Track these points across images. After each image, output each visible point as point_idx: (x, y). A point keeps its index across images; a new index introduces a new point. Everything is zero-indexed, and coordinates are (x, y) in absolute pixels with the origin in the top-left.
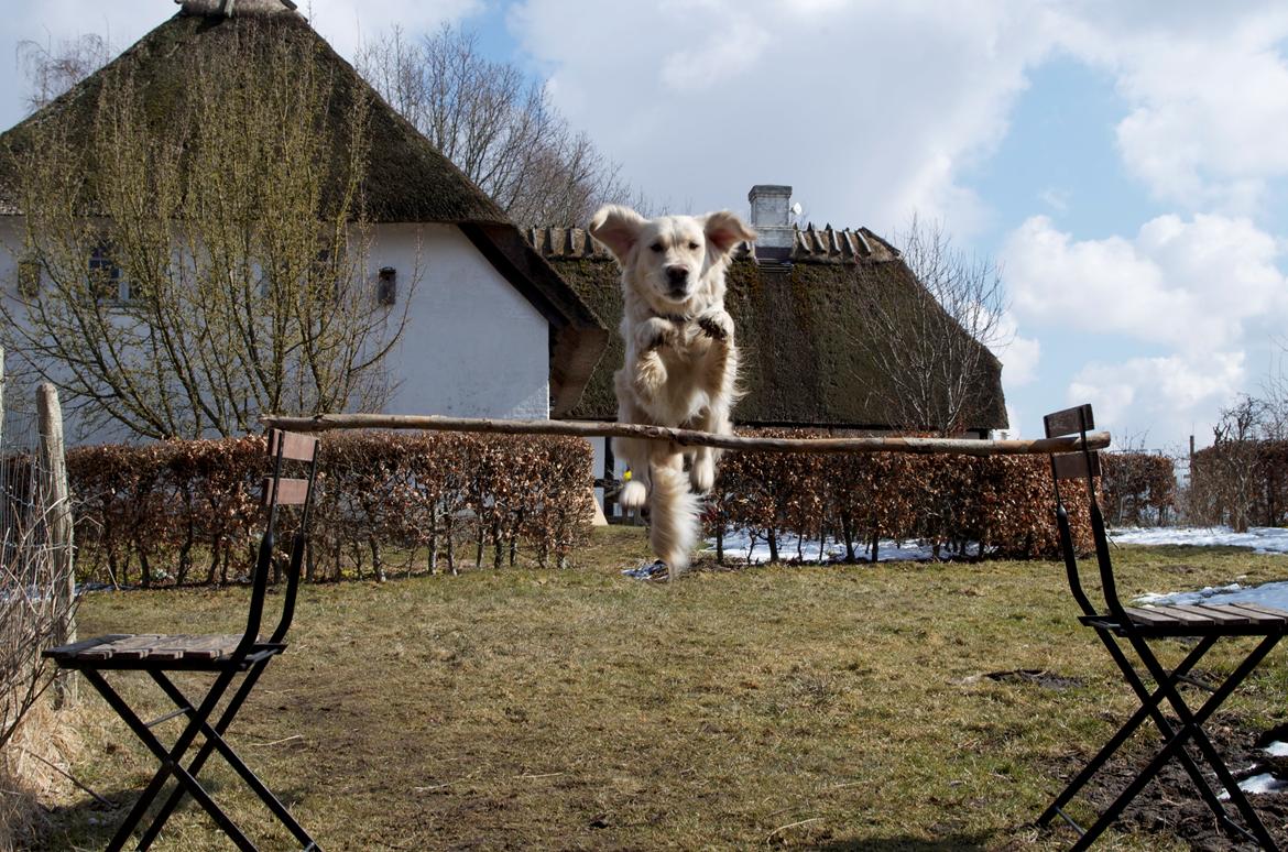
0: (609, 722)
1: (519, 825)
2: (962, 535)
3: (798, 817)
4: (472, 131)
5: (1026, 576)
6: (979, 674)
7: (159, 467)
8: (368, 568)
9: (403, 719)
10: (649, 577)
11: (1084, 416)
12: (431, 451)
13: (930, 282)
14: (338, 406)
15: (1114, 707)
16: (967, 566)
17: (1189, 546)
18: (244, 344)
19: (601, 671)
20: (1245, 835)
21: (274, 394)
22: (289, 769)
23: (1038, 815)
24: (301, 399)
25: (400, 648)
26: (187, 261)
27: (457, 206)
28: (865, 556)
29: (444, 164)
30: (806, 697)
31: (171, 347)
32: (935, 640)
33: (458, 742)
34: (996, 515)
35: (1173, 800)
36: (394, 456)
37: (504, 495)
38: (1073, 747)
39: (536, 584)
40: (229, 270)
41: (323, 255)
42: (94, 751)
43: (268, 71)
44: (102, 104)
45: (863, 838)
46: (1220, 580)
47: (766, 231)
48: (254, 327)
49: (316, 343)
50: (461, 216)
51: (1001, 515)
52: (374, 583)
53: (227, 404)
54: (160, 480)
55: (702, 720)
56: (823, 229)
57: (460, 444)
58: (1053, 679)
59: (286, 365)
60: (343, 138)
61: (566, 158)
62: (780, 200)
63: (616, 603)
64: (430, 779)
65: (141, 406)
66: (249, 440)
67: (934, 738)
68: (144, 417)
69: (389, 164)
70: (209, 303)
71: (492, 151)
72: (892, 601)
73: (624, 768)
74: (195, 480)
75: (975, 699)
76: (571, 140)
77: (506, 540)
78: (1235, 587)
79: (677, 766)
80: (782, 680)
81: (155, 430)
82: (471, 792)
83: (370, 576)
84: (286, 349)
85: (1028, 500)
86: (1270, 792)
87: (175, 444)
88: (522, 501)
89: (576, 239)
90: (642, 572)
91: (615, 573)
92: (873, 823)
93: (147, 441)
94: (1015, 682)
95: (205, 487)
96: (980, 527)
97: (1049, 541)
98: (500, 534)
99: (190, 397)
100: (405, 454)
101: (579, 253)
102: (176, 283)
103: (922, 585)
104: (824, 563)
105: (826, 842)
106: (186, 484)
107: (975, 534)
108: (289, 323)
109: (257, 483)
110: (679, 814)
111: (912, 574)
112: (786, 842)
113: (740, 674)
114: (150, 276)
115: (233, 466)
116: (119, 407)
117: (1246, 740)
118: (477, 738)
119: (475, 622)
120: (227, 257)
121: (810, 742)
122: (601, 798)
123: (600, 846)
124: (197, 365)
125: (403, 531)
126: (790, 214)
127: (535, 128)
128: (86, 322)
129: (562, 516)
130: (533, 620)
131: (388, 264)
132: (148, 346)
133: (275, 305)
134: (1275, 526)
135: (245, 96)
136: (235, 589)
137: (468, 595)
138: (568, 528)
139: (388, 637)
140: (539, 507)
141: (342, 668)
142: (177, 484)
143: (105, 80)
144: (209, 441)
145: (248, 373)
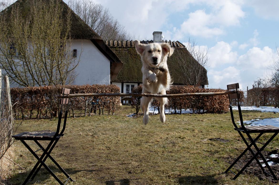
0: (129, 149)
1: (113, 173)
2: (199, 108)
3: (173, 171)
4: (92, 19)
5: (213, 117)
6: (207, 139)
7: (26, 93)
8: (72, 115)
9: (84, 149)
10: (132, 117)
11: (237, 86)
12: (85, 90)
13: (193, 53)
14: (65, 79)
15: (237, 146)
16: (201, 115)
17: (248, 110)
18: (44, 66)
19: (125, 138)
20: (269, 175)
21: (51, 77)
22: (61, 160)
23: (225, 171)
24: (56, 78)
25: (81, 133)
26: (32, 48)
27: (90, 36)
28: (179, 112)
29: (87, 26)
30: (171, 144)
31: (28, 66)
32: (196, 131)
33: (97, 154)
34: (207, 104)
35: (253, 167)
36: (77, 91)
37: (101, 99)
38: (229, 155)
39: (108, 118)
40: (41, 50)
41: (61, 46)
42: (17, 156)
43: (49, 6)
44: (12, 12)
45: (188, 176)
46: (255, 118)
47: (156, 41)
48: (46, 62)
49: (60, 66)
50: (91, 38)
51: (208, 104)
52: (73, 118)
53: (40, 79)
54: (26, 96)
55: (149, 149)
56: (169, 41)
57: (92, 88)
58: (223, 140)
59: (53, 70)
60: (66, 21)
61: (113, 25)
62: (160, 35)
63: (126, 123)
64: (92, 162)
65: (21, 79)
66: (45, 87)
67: (199, 153)
68: (22, 82)
69: (75, 26)
70: (36, 57)
71: (97, 23)
72: (186, 122)
73: (133, 160)
74: (34, 96)
75: (207, 144)
76: (114, 21)
77: (101, 109)
78: (258, 119)
79: (145, 160)
80: (165, 140)
81: (25, 85)
82: (101, 165)
83: (72, 117)
84: (53, 67)
85: (214, 101)
86: (273, 165)
87: (29, 88)
88: (105, 100)
89: (115, 43)
90: (131, 116)
91: (125, 116)
92: (189, 172)
93: (23, 87)
94: (215, 141)
95: (36, 97)
96: (203, 106)
97: (218, 109)
98: (100, 107)
99: (32, 77)
100: (80, 90)
101: (116, 46)
102: (29, 52)
103: (192, 119)
104: (170, 114)
105: (180, 176)
106: (32, 96)
107: (202, 108)
108: (54, 61)
109: (47, 96)
110: (147, 170)
111: (189, 116)
112: (171, 177)
113: (155, 139)
114: (23, 51)
115: (42, 93)
116: (16, 79)
117: (265, 154)
118: (101, 153)
119: (96, 127)
120: (40, 47)
121: (173, 154)
122: (130, 167)
123: (132, 177)
124: (34, 71)
125: (79, 107)
126: (162, 38)
127: (106, 18)
128: (9, 61)
129: (113, 103)
130: (109, 127)
131: (75, 48)
132: (22, 66)
133: (51, 57)
134: (265, 106)
135: (44, 11)
136: (42, 119)
137: (94, 121)
138: (115, 106)
139: (78, 130)
140: (109, 102)
141: (69, 137)
142: (30, 96)
143: (13, 7)
144: (36, 87)
145: (45, 72)
